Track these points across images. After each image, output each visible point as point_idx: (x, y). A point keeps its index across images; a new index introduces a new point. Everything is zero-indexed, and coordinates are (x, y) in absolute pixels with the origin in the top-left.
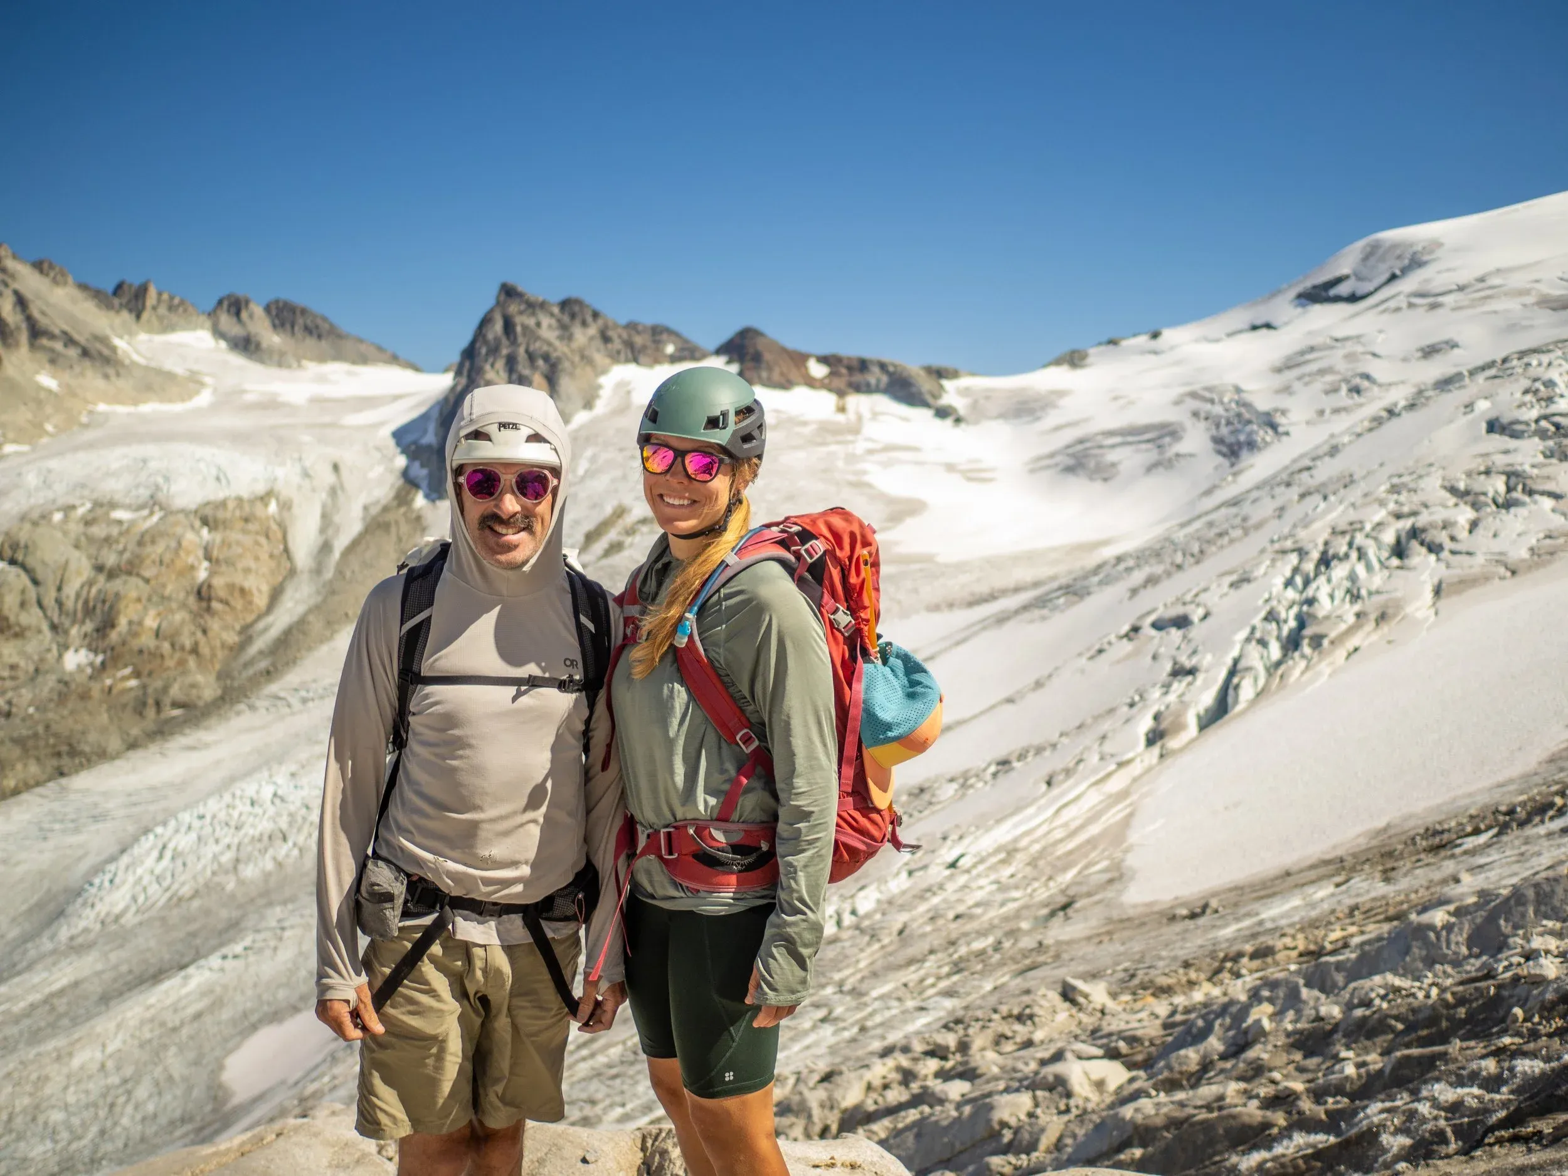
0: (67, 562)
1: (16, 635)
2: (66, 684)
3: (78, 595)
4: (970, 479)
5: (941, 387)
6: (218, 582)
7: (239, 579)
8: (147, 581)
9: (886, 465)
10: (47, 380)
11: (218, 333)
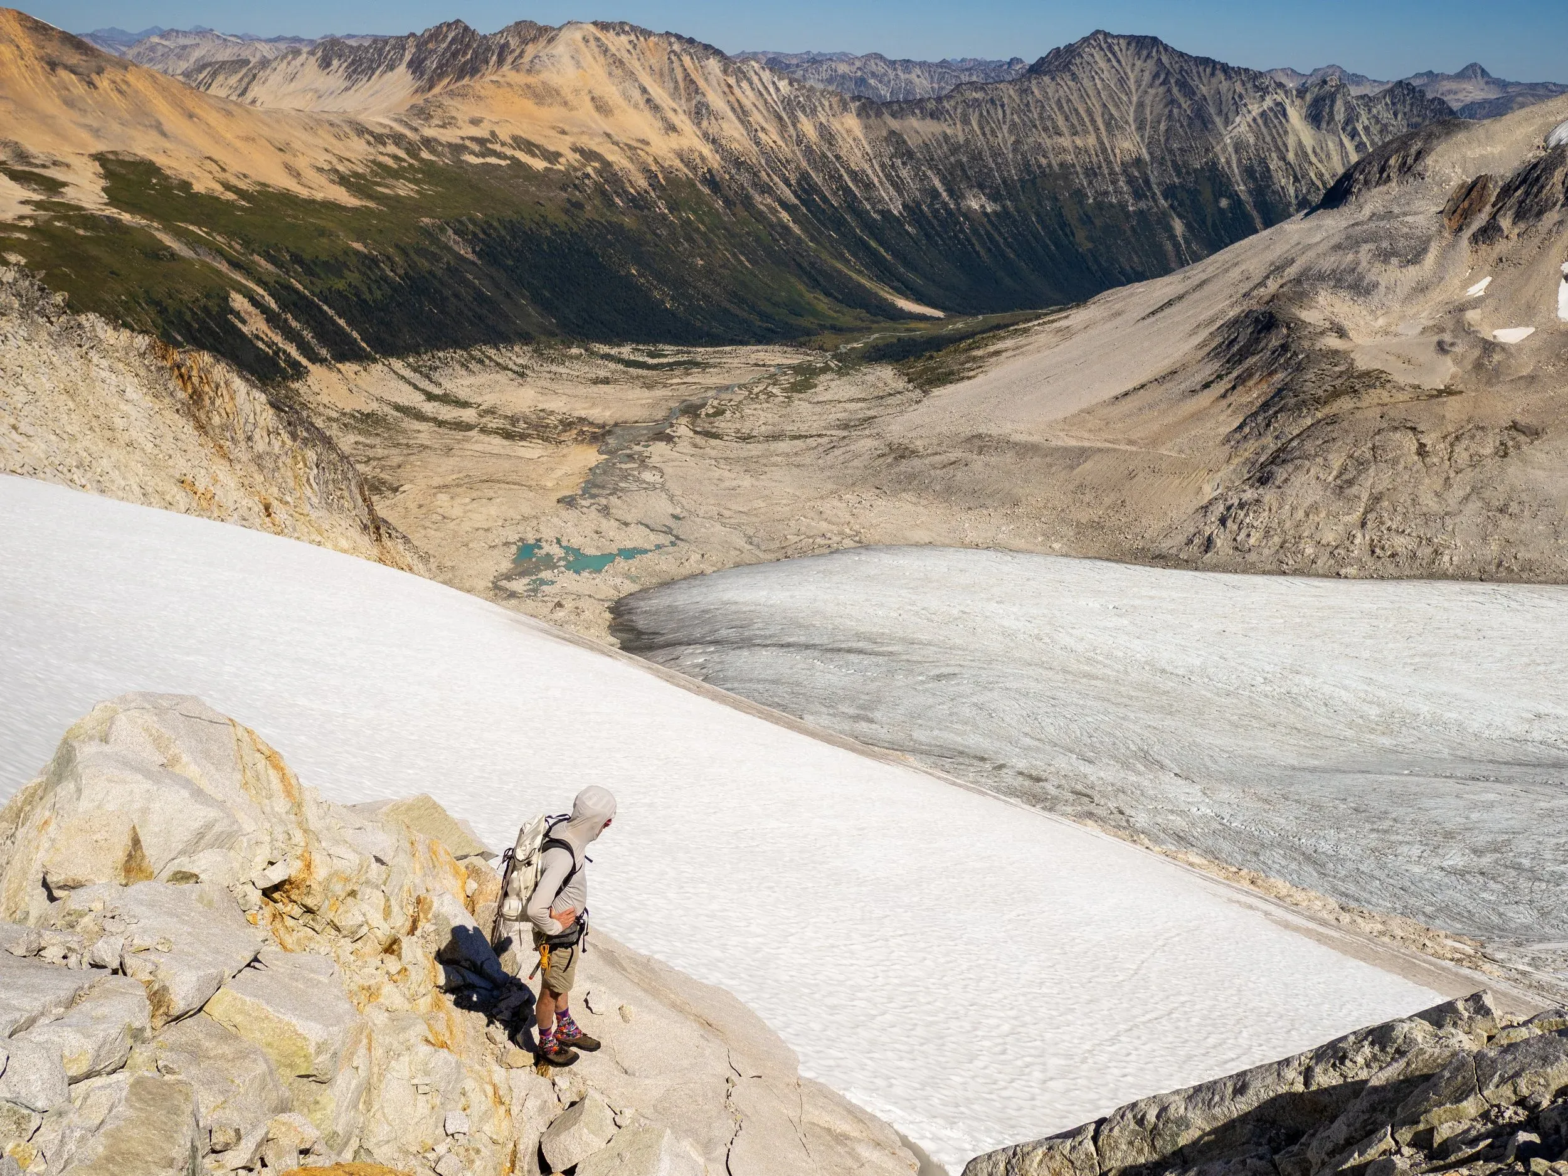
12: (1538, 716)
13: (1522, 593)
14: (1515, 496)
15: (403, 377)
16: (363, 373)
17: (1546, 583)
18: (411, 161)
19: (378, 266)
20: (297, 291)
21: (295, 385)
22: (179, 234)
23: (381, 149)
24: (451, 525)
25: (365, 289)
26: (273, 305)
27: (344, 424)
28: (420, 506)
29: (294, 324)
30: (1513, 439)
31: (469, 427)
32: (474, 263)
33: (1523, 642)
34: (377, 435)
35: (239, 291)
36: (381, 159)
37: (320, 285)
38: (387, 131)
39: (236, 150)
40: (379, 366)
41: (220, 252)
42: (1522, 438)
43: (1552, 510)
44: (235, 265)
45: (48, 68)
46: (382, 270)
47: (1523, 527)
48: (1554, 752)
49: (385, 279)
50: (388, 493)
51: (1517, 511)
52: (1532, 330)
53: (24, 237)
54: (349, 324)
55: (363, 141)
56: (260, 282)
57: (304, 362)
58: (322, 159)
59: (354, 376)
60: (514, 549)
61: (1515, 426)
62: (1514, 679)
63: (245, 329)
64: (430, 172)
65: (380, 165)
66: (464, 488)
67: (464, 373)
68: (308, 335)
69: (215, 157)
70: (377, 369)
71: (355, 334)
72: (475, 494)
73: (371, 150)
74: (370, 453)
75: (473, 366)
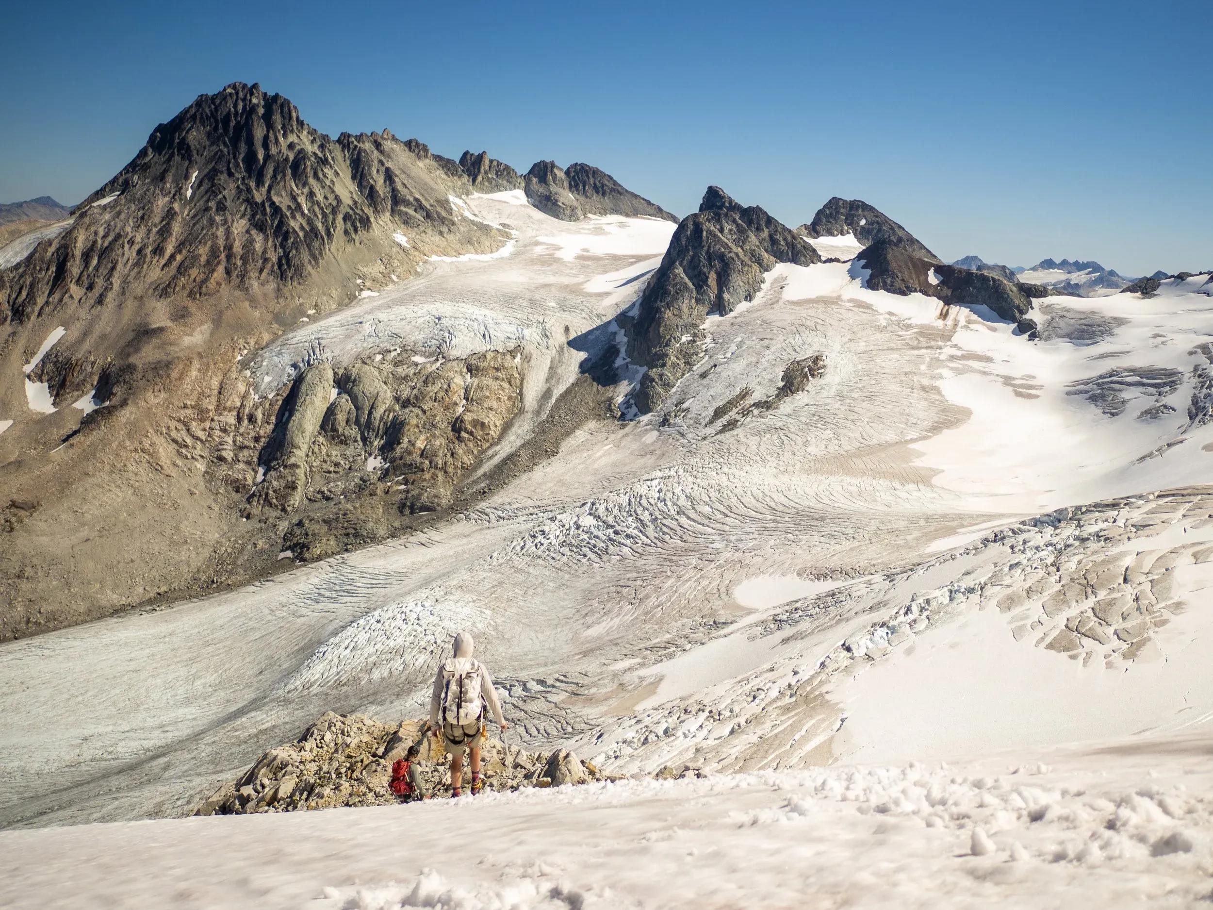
0: (378, 393)
1: (341, 442)
2: (364, 481)
3: (382, 418)
4: (1019, 394)
5: (1030, 303)
6: (468, 417)
7: (482, 417)
8: (424, 412)
9: (958, 372)
10: (400, 237)
11: (528, 193)
12: (85, 739)
13: (52, 641)
14: (27, 562)
17: (69, 626)
30: (15, 515)
33: (60, 682)
42: (22, 513)
43: (60, 566)
47: (40, 586)
48: (103, 764)
51: (32, 574)
52: (11, 422)
61: (14, 504)
62: (61, 715)
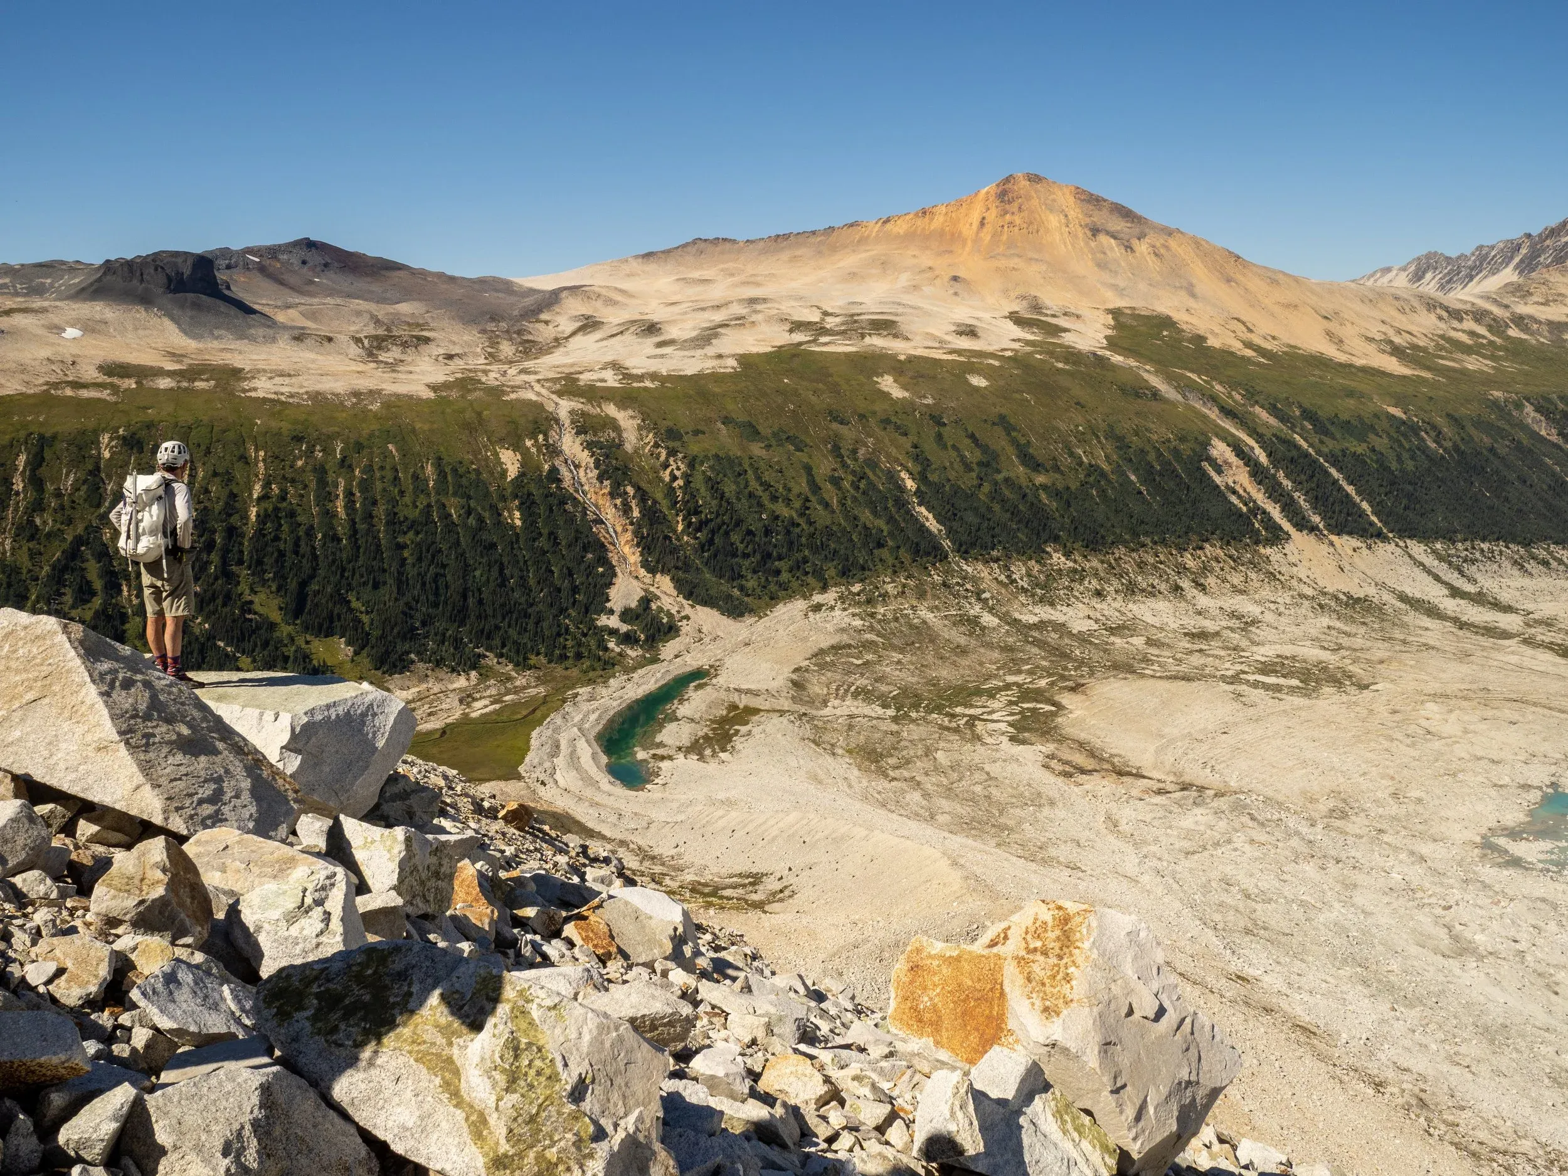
15: (1421, 564)
16: (1365, 551)
18: (1493, 338)
19: (1417, 435)
20: (1298, 447)
21: (1268, 551)
22: (1169, 378)
23: (1456, 324)
24: (1437, 745)
25: (1391, 456)
26: (1263, 458)
27: (1321, 606)
28: (1395, 712)
29: (1287, 484)
31: (1506, 635)
32: (1556, 446)
34: (1364, 623)
35: (1223, 439)
36: (1453, 334)
37: (1330, 445)
38: (1468, 307)
39: (1272, 315)
40: (1391, 547)
41: (1214, 399)
44: (1228, 412)
45: (1089, 234)
46: (1423, 440)
49: (1424, 449)
50: (1352, 690)
53: (997, 363)
54: (1359, 493)
55: (1433, 317)
56: (1254, 433)
57: (1286, 526)
58: (1375, 330)
59: (1350, 552)
60: (1535, 796)
63: (1217, 479)
64: (1516, 350)
65: (1449, 340)
66: (1475, 703)
67: (1516, 572)
68: (1300, 499)
69: (1243, 318)
70: (1386, 551)
71: (1365, 505)
72: (1489, 713)
73: (1442, 325)
74: (1345, 641)
75: (1531, 566)
